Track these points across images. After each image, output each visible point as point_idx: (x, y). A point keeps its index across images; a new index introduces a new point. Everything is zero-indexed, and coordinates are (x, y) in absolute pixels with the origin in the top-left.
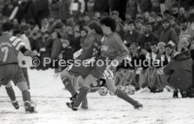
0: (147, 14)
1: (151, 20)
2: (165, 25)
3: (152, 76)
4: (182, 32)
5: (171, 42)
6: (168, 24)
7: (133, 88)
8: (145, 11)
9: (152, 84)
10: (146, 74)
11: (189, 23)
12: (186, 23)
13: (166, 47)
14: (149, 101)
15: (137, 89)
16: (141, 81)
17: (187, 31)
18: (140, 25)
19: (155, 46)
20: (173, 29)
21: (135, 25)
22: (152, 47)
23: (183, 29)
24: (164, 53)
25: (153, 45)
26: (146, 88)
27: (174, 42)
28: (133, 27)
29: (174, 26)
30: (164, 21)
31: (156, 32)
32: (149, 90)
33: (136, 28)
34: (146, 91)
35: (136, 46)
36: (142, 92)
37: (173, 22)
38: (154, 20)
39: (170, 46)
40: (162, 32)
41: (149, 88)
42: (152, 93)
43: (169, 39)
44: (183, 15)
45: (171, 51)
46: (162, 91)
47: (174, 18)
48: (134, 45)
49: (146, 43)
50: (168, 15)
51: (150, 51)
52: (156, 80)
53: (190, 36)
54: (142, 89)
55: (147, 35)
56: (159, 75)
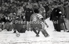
0: (6, 3)
1: (7, 5)
2: (13, 7)
3: (8, 25)
4: (19, 10)
5: (14, 13)
6: (14, 7)
7: (1, 29)
8: (5, 2)
9: (8, 28)
10: (6, 24)
11: (21, 7)
12: (20, 7)
13: (13, 15)
14: (7, 34)
15: (3, 30)
16: (4, 27)
17: (20, 10)
18: (4, 7)
19: (9, 15)
20: (15, 9)
21: (1, 7)
22: (8, 15)
23: (19, 9)
24: (12, 17)
25: (8, 14)
26: (6, 30)
27: (16, 13)
28: (1, 8)
29: (15, 7)
30: (12, 6)
31: (9, 9)
32: (7, 30)
33: (2, 8)
34: (5, 30)
35: (2, 14)
36: (4, 31)
37: (15, 6)
38: (8, 5)
39: (14, 14)
40: (12, 10)
41: (7, 29)
42: (8, 31)
43: (14, 12)
44: (19, 4)
45: (15, 16)
46: (11, 30)
47: (16, 5)
48: (1, 14)
49: (5, 14)
50: (14, 4)
51: (7, 16)
52: (9, 27)
53: (21, 11)
54: (4, 30)
55: (6, 11)
56: (10, 25)
